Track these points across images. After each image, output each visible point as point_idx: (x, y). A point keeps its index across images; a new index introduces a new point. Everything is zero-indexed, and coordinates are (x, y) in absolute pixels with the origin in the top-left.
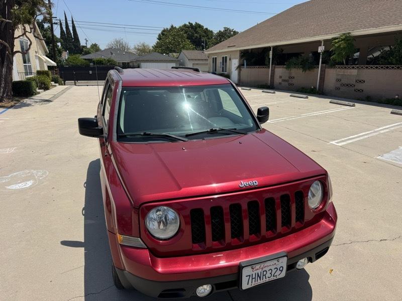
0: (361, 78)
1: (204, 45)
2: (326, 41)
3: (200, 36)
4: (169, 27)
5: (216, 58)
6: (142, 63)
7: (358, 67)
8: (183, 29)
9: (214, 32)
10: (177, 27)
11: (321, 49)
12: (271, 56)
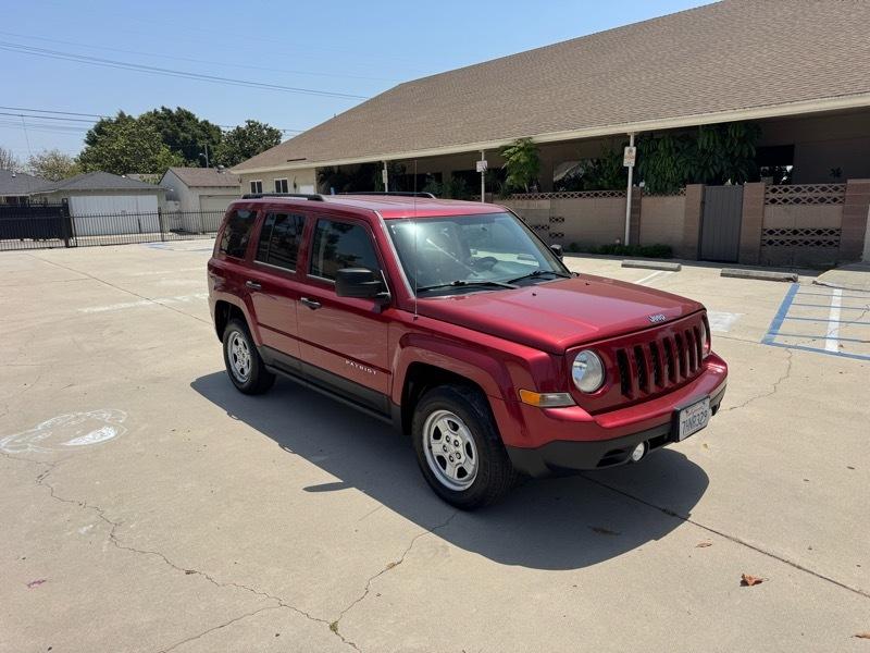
0: (558, 215)
1: (206, 156)
2: (489, 152)
3: (194, 136)
4: (114, 116)
5: (259, 184)
6: (73, 198)
7: (550, 196)
8: (151, 122)
9: (222, 129)
10: (136, 117)
11: (481, 166)
12: (385, 180)
